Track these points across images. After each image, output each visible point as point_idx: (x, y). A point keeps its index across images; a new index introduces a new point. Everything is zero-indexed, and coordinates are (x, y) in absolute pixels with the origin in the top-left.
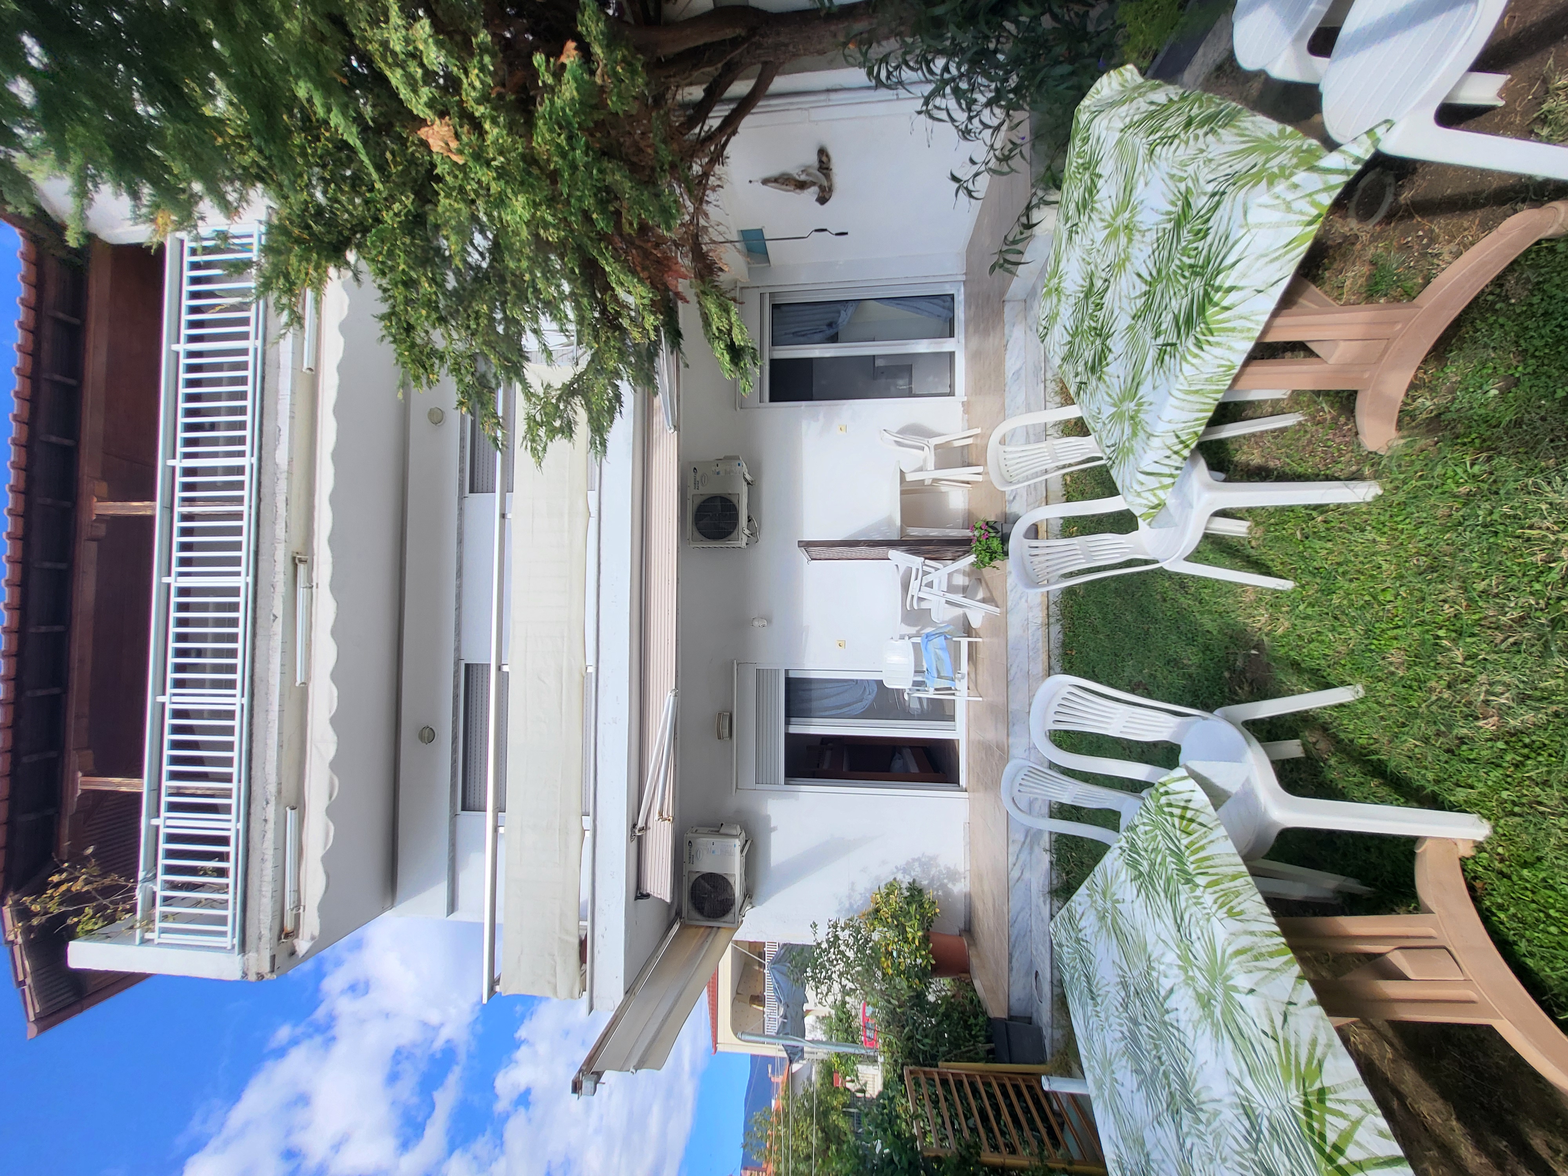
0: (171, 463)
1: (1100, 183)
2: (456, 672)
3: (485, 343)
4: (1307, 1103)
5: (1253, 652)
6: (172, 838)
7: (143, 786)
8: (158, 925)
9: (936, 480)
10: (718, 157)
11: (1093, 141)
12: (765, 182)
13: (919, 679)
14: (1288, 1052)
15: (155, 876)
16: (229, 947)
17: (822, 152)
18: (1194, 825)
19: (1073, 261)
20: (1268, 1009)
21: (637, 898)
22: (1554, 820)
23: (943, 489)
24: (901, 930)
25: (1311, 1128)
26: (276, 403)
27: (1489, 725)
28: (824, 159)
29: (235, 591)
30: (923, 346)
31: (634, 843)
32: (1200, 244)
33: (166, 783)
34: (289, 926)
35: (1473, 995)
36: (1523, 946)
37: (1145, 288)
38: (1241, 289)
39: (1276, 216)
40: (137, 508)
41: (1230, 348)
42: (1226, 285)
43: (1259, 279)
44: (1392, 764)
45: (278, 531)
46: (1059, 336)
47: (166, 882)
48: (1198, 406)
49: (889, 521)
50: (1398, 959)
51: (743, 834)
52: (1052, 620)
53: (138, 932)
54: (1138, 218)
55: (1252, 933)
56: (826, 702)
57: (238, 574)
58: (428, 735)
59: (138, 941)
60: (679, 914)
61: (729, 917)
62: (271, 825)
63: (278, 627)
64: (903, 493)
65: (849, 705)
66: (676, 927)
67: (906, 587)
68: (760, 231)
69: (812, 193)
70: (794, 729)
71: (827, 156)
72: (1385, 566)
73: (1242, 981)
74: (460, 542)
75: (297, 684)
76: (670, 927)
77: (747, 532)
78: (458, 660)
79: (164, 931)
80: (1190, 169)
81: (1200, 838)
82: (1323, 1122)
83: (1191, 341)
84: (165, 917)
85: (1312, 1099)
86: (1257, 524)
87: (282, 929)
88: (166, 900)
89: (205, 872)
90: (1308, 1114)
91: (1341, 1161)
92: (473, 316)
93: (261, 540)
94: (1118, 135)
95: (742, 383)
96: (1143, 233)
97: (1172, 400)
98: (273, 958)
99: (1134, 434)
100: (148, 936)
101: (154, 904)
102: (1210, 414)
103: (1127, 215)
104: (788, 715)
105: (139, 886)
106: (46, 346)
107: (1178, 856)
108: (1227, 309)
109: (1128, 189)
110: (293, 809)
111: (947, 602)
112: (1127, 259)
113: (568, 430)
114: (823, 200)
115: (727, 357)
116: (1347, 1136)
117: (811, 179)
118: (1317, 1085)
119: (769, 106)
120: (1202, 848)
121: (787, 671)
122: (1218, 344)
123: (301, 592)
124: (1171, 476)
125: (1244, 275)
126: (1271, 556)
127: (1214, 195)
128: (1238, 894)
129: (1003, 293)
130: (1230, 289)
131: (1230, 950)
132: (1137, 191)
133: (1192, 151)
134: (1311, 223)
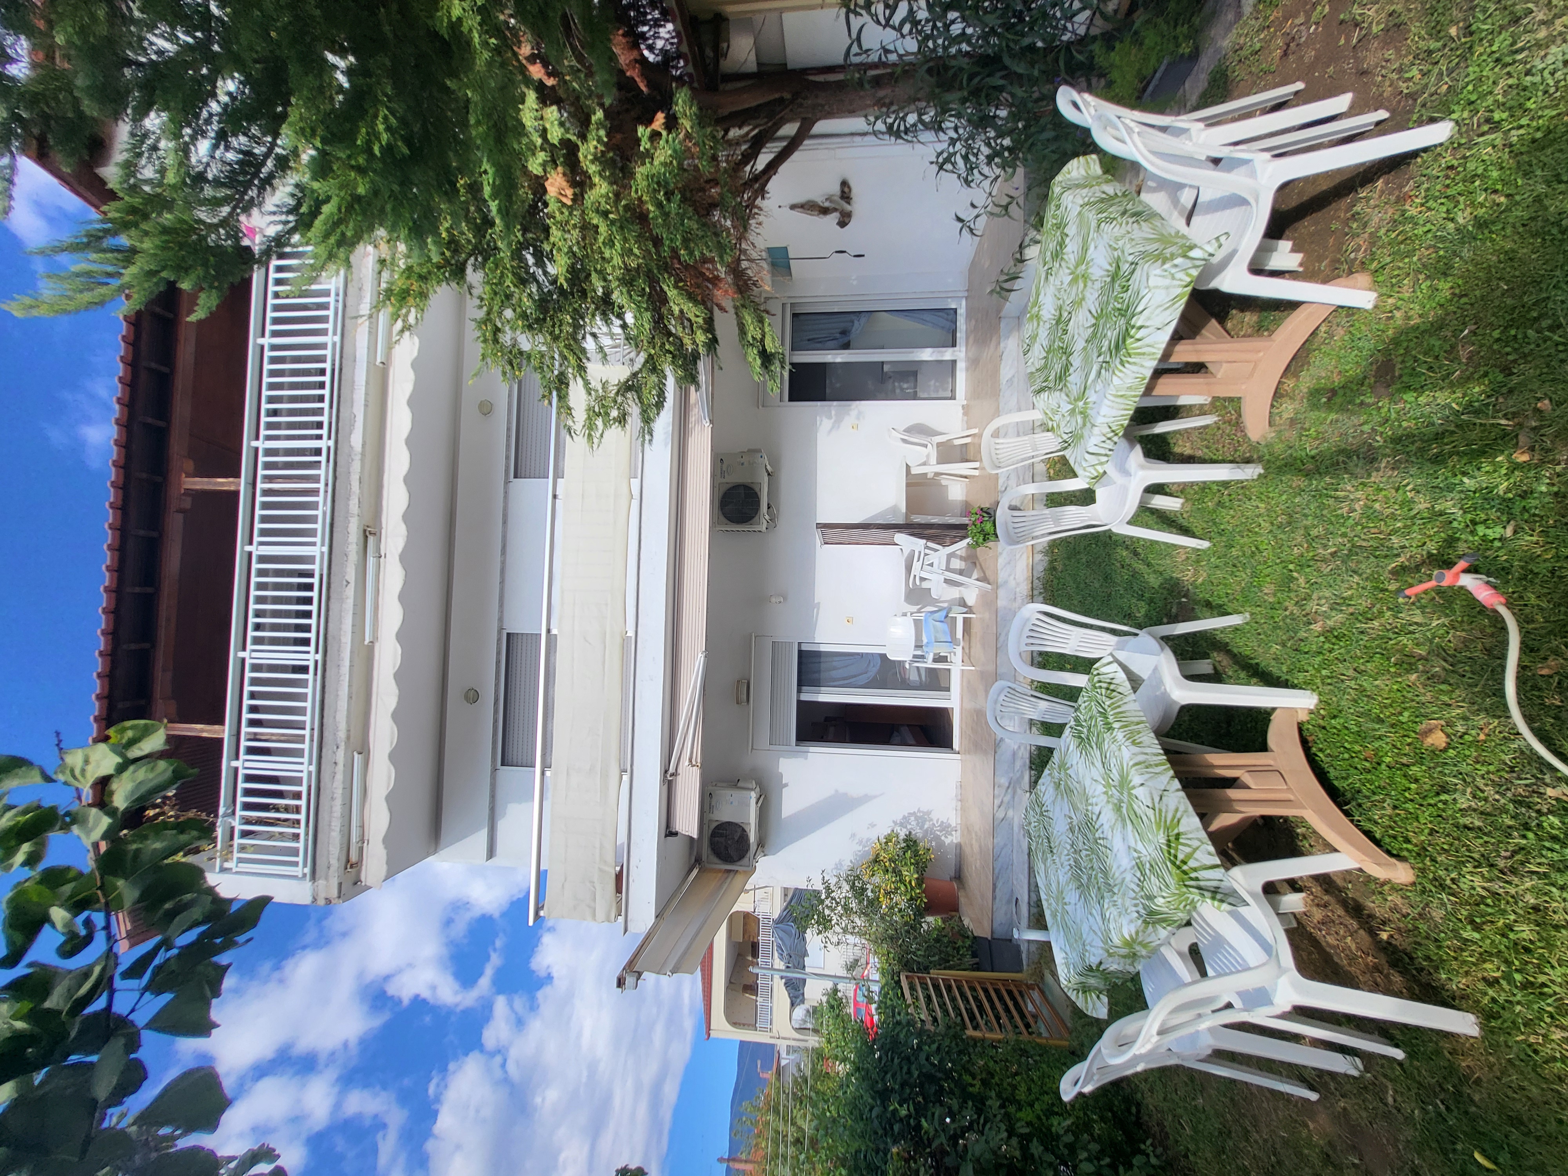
0: (254, 444)
1: (1067, 241)
2: (499, 640)
3: (566, 346)
4: (1169, 841)
5: (1184, 600)
6: (249, 778)
7: (225, 732)
8: (236, 855)
9: (937, 474)
10: (762, 192)
11: (1062, 208)
12: (793, 207)
13: (919, 653)
14: (1160, 815)
15: (234, 813)
16: (300, 875)
17: (844, 184)
18: (1114, 694)
19: (1048, 295)
20: (1151, 794)
21: (666, 836)
22: (1348, 683)
23: (944, 482)
24: (897, 872)
25: (1169, 853)
26: (352, 392)
27: (1317, 627)
28: (846, 190)
29: (310, 560)
30: (927, 355)
31: (666, 786)
32: (1124, 295)
33: (245, 729)
34: (354, 858)
35: (1292, 797)
36: (1332, 773)
37: (1094, 321)
38: (1147, 327)
39: (1167, 282)
40: (222, 483)
41: (1142, 366)
42: (1138, 324)
43: (1157, 321)
44: (1263, 665)
45: (351, 506)
46: (1037, 353)
47: (243, 817)
48: (1123, 406)
49: (894, 509)
50: (1246, 778)
51: (758, 789)
52: (1036, 592)
53: (218, 860)
54: (1090, 271)
55: (1146, 754)
56: (834, 674)
57: (314, 544)
58: (472, 696)
59: (217, 869)
60: (698, 861)
61: (745, 861)
62: (340, 767)
63: (350, 591)
64: (908, 485)
65: (855, 676)
66: (695, 872)
67: (909, 568)
68: (785, 249)
69: (834, 217)
70: (805, 697)
71: (849, 187)
72: (1263, 524)
73: (1136, 780)
74: (505, 522)
75: (366, 642)
76: (690, 871)
77: (767, 517)
78: (500, 631)
79: (240, 860)
80: (1121, 243)
81: (1118, 701)
82: (1176, 849)
83: (1118, 360)
84: (242, 848)
85: (1172, 839)
86: (1187, 500)
87: (348, 861)
88: (245, 834)
89: (276, 809)
90: (1169, 846)
91: (1185, 868)
92: (558, 323)
93: (336, 514)
94: (1079, 209)
95: (770, 384)
96: (1093, 282)
97: (1106, 401)
98: (340, 884)
99: (1084, 425)
100: (227, 865)
101: (232, 838)
102: (1131, 412)
103: (1083, 267)
104: (800, 684)
105: (220, 820)
106: (144, 336)
107: (1104, 714)
108: (1139, 340)
109: (1085, 249)
110: (360, 753)
111: (946, 581)
112: (1083, 299)
113: (622, 420)
114: (842, 224)
115: (759, 362)
116: (1190, 856)
117: (833, 205)
118: (1176, 831)
119: (809, 146)
120: (1119, 706)
121: (800, 644)
122: (1135, 363)
123: (371, 561)
124: (1106, 455)
125: (1149, 318)
126: (1196, 525)
127: (1132, 264)
128: (1139, 732)
129: (999, 311)
130: (1140, 328)
131: (1131, 763)
132: (1090, 252)
133: (1123, 231)
134: (1186, 286)
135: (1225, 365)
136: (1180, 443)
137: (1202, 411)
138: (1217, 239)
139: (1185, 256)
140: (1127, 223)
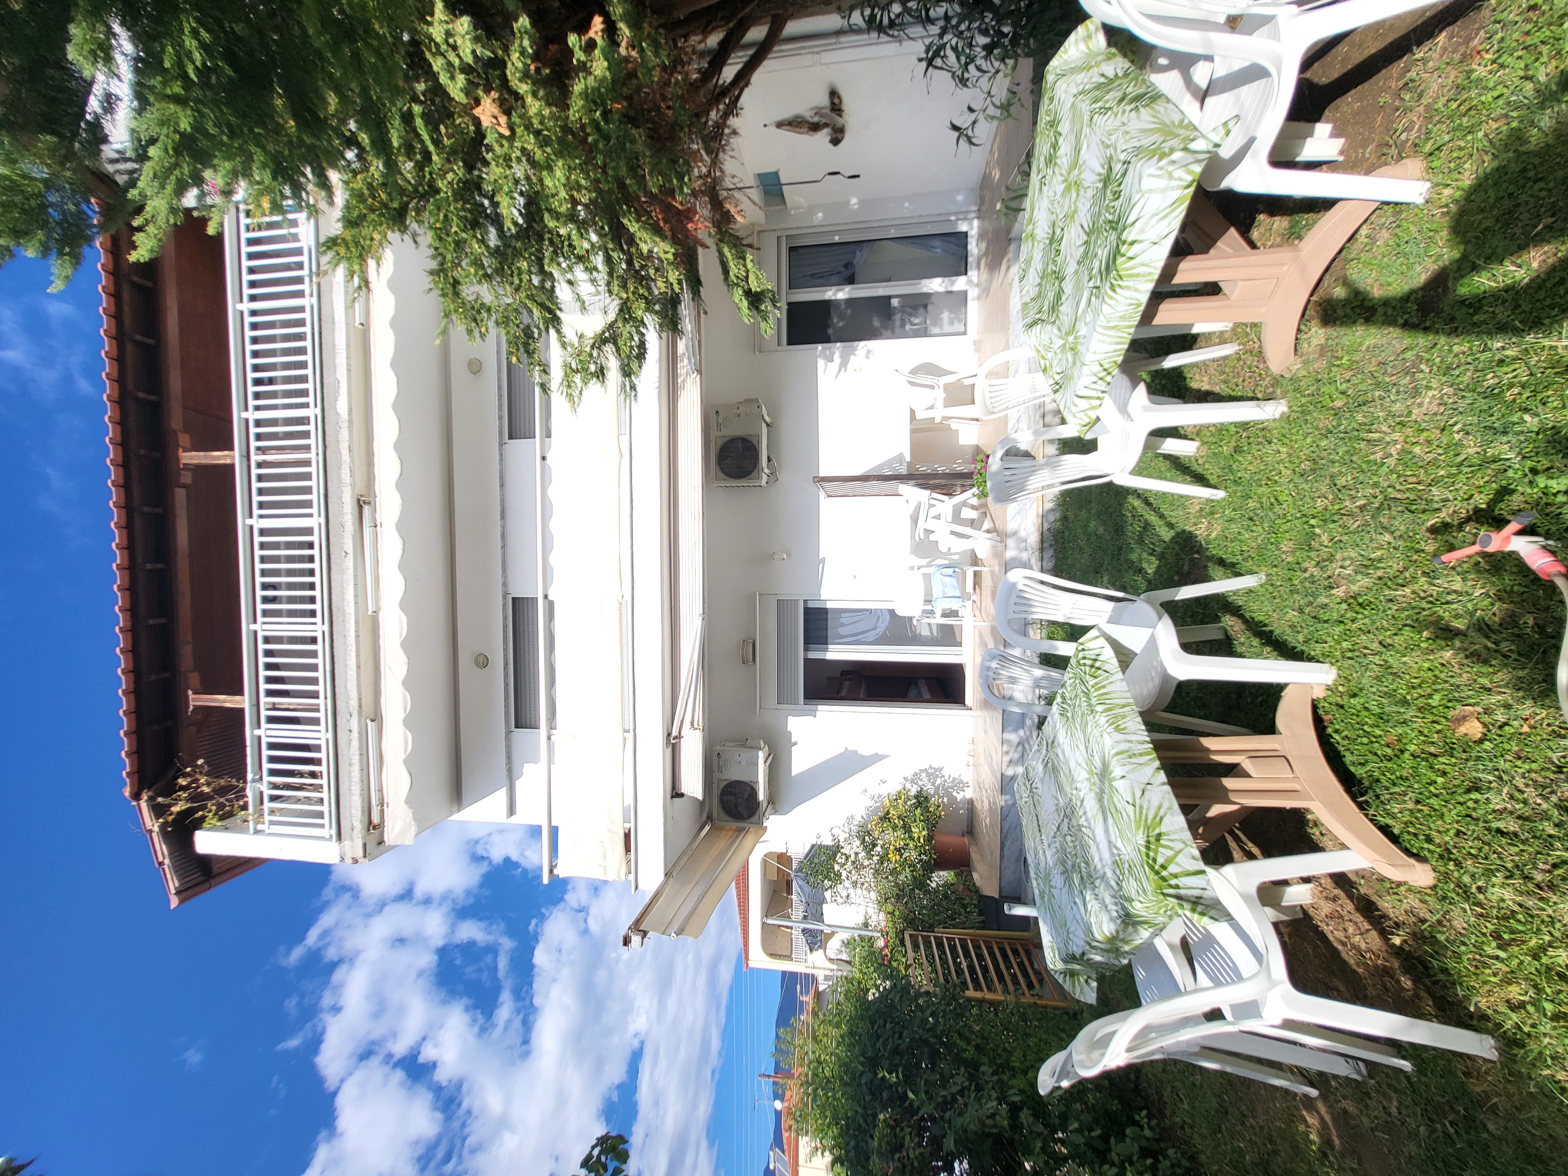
0: (244, 415)
1: (1061, 141)
2: (504, 605)
3: (528, 297)
4: (1148, 842)
5: (1196, 556)
6: (272, 746)
7: (245, 702)
8: (267, 818)
9: (945, 418)
10: (732, 109)
11: (1056, 101)
12: (780, 125)
13: (929, 607)
14: (1141, 812)
15: (261, 778)
16: (328, 837)
17: (834, 94)
18: (1100, 672)
19: (1042, 209)
20: (1132, 788)
21: (672, 797)
22: (1371, 658)
23: (954, 427)
24: (907, 829)
25: (1148, 856)
26: (334, 358)
27: (1339, 592)
28: (836, 101)
29: (309, 531)
30: (935, 285)
31: (669, 751)
32: (1115, 203)
33: (263, 699)
34: (376, 820)
35: (1297, 787)
36: (1348, 758)
37: (1085, 238)
38: (1142, 242)
39: (1162, 183)
40: (218, 457)
41: (1136, 290)
42: (1129, 240)
43: (1152, 234)
44: (1277, 632)
45: (343, 475)
46: (1033, 277)
47: (270, 783)
48: (1115, 340)
49: (901, 456)
50: (1247, 765)
51: (767, 748)
52: (1046, 545)
53: (251, 823)
54: (1083, 176)
55: (1130, 741)
56: (842, 631)
57: (311, 515)
58: (483, 662)
59: (252, 831)
60: (710, 818)
61: (755, 819)
62: (355, 735)
63: (349, 562)
64: (913, 431)
65: (863, 633)
66: (707, 828)
67: (915, 520)
68: (776, 174)
69: (824, 136)
70: (812, 655)
71: (839, 97)
72: (1284, 471)
73: (1117, 771)
74: (502, 485)
75: (370, 613)
76: (702, 828)
77: (767, 471)
78: (505, 595)
79: (272, 823)
80: (1113, 138)
81: (1104, 680)
82: (1156, 852)
83: (1108, 284)
84: (272, 812)
85: (1152, 839)
86: (1203, 443)
87: (370, 822)
88: (273, 798)
89: (301, 774)
90: (1148, 848)
91: (1164, 873)
92: (516, 272)
93: (329, 484)
94: (1072, 99)
95: (762, 326)
96: (1086, 189)
97: (1095, 335)
98: (365, 845)
99: (1074, 363)
100: (260, 827)
101: (262, 803)
102: (1126, 346)
103: (1076, 172)
104: (807, 642)
105: (249, 785)
106: (126, 308)
107: (1087, 694)
108: (1131, 258)
109: (1077, 150)
110: (372, 721)
111: (953, 533)
112: (1075, 212)
113: (601, 374)
114: (835, 141)
115: (745, 303)
116: (1170, 860)
117: (824, 121)
118: (1157, 831)
119: (782, 51)
120: (1104, 687)
121: (805, 601)
122: (1127, 288)
123: (367, 531)
124: (1098, 398)
125: (1142, 231)
126: (1212, 472)
127: (1124, 163)
128: (1124, 717)
129: (1009, 231)
130: (1133, 243)
131: (1113, 752)
132: (1083, 152)
133: (1117, 123)
134: (1187, 187)
135: (1240, 284)
136: (1197, 377)
137: (1222, 339)
138: (1225, 124)
139: (1185, 149)
140: (1124, 112)
